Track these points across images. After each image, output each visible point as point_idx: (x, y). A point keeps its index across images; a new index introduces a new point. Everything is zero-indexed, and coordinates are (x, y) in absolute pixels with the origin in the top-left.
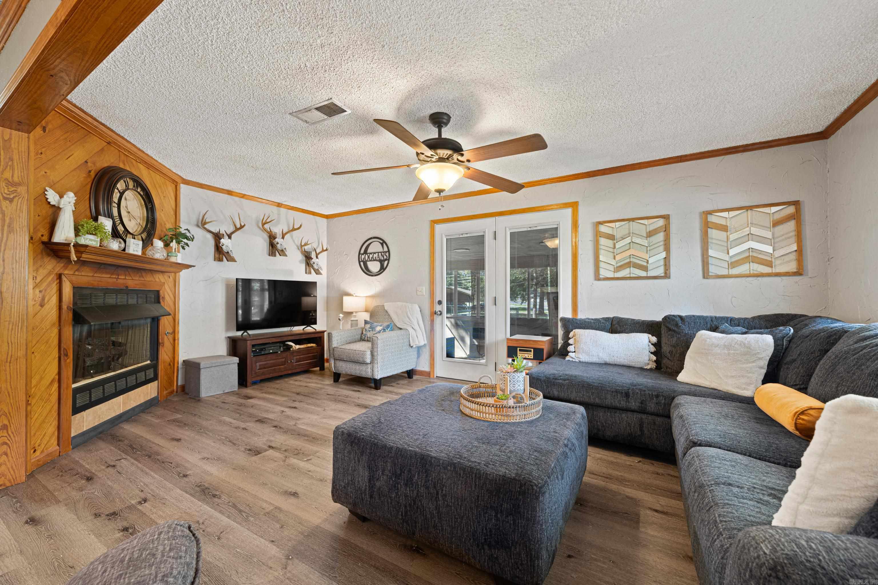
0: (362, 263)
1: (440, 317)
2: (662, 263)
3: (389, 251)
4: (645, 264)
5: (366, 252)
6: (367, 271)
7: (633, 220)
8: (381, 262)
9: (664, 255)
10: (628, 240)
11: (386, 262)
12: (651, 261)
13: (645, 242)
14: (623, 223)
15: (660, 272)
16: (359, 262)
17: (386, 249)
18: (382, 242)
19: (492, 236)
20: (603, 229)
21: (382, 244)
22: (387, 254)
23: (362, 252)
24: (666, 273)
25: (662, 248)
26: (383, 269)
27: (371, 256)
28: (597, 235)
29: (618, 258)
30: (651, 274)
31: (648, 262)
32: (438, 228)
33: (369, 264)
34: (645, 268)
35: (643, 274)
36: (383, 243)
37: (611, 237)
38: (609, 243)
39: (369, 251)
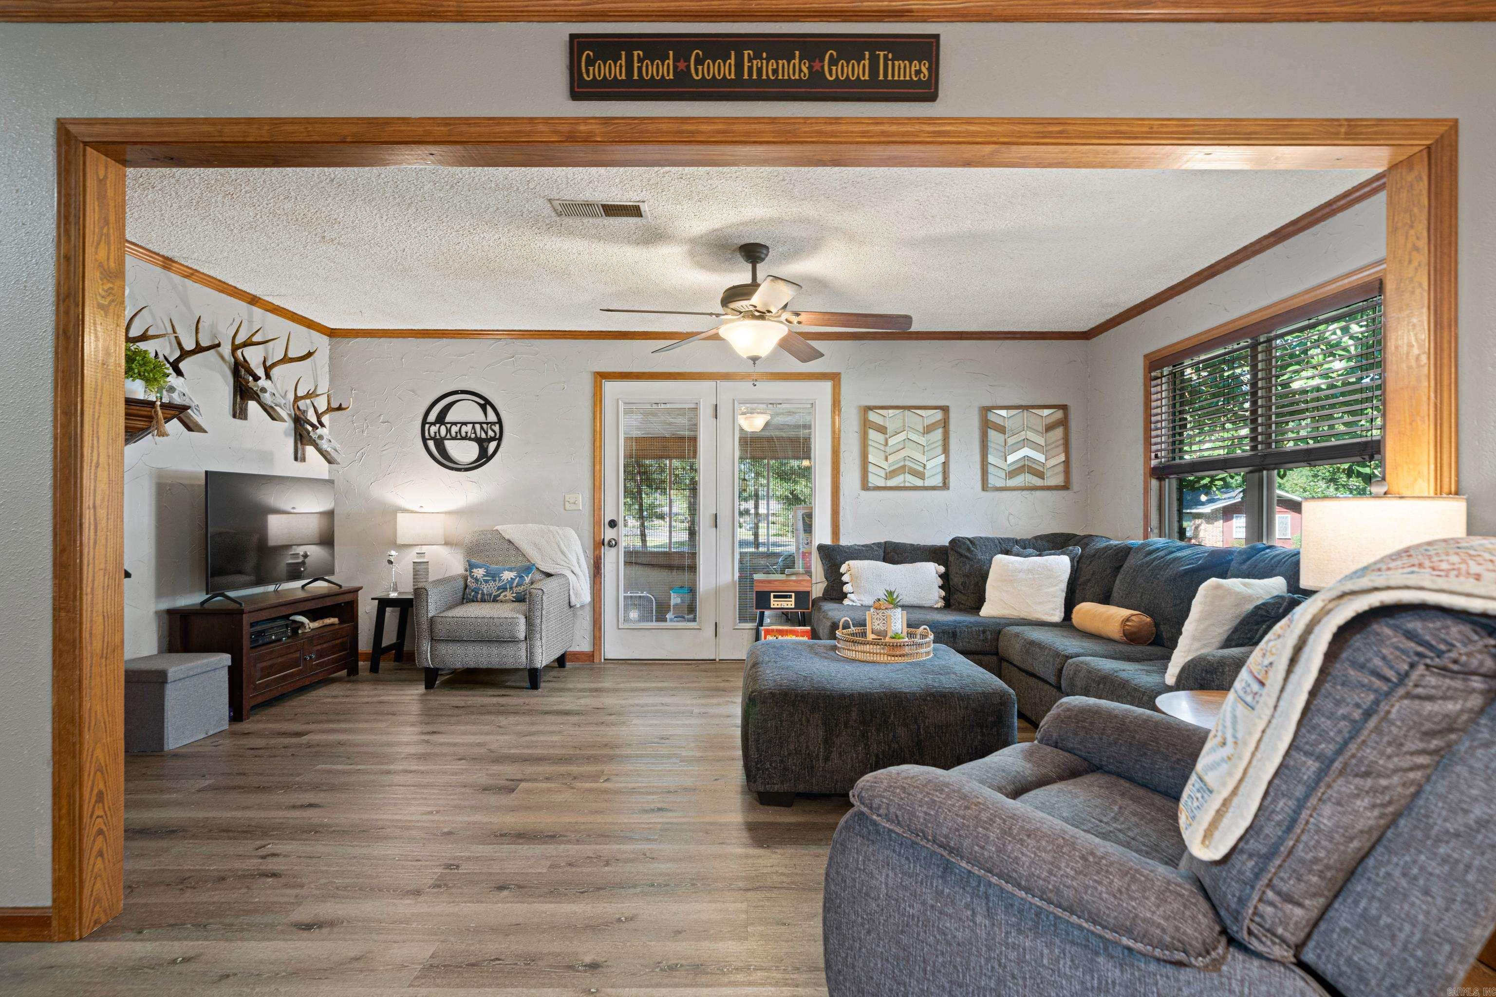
0: (431, 444)
1: (614, 550)
2: (940, 469)
3: (500, 422)
4: (921, 469)
5: (441, 419)
6: (445, 460)
7: (909, 408)
8: (482, 443)
9: (942, 458)
10: (902, 436)
11: (492, 446)
12: (929, 465)
13: (922, 440)
14: (897, 411)
15: (938, 481)
16: (424, 440)
17: (492, 417)
18: (482, 402)
19: (710, 411)
20: (873, 416)
21: (483, 408)
22: (497, 428)
23: (432, 417)
24: (944, 483)
25: (940, 450)
26: (484, 457)
27: (455, 429)
28: (866, 425)
29: (891, 459)
30: (928, 483)
31: (924, 467)
32: (610, 388)
33: (449, 445)
34: (921, 475)
35: (919, 482)
36: (485, 404)
37: (882, 430)
38: (880, 437)
39: (449, 418)
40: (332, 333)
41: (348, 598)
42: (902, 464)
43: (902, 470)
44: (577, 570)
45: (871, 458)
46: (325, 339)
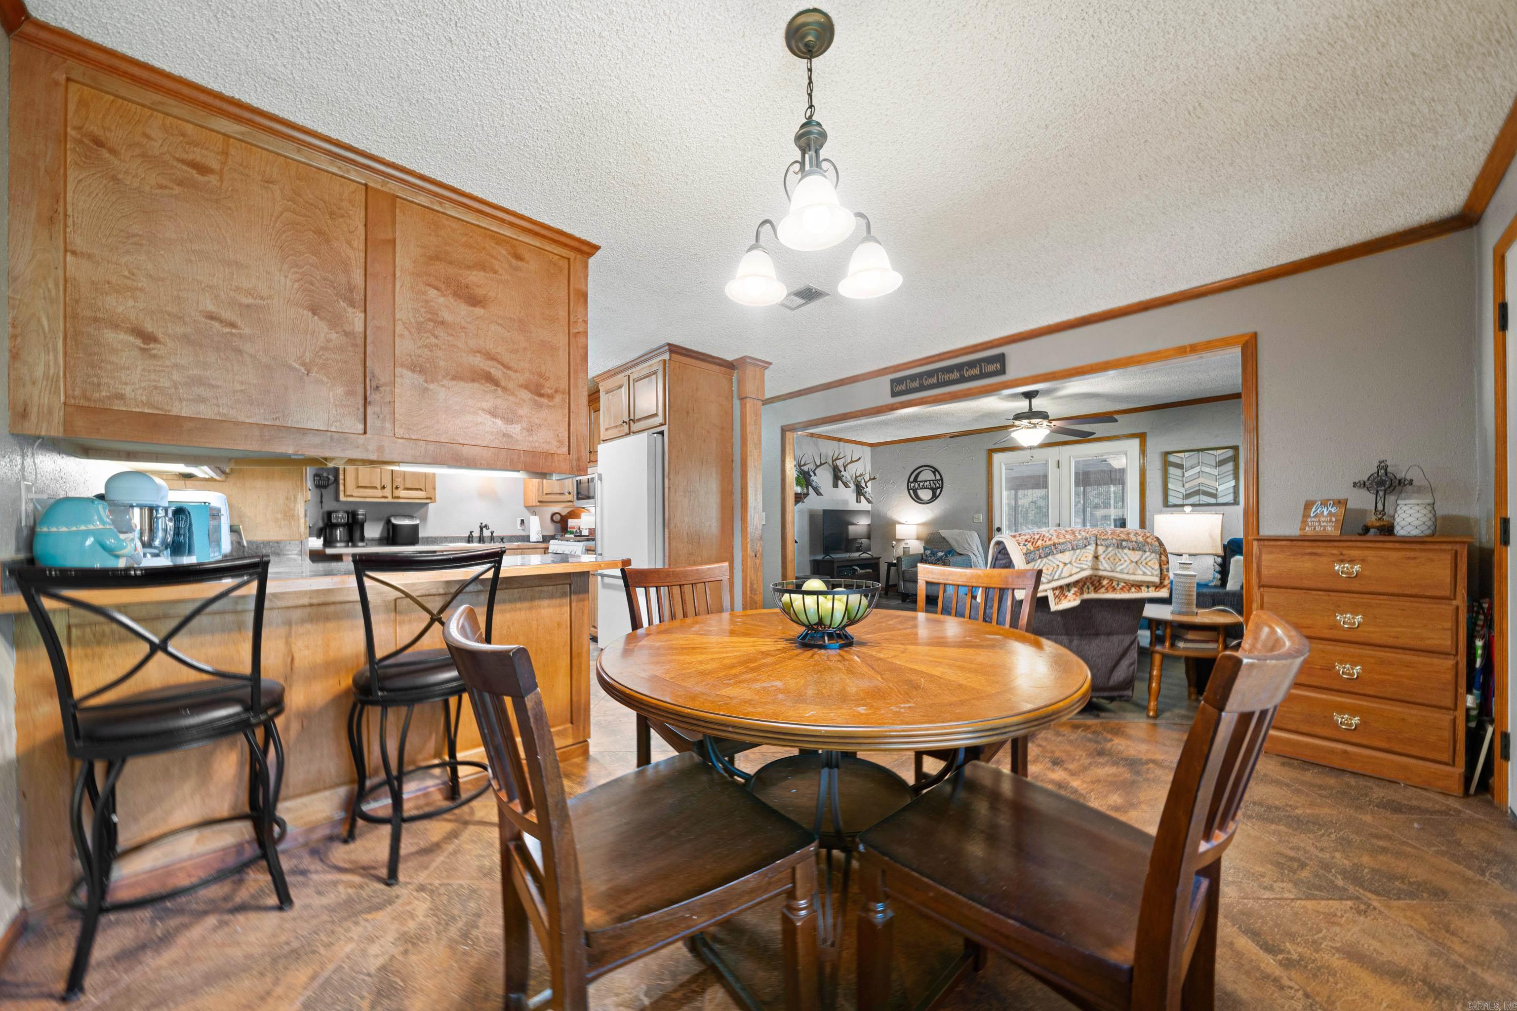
0: (911, 491)
2: (1232, 490)
3: (942, 479)
4: (1214, 492)
5: (915, 480)
6: (917, 499)
7: (1202, 450)
8: (934, 490)
9: (1233, 483)
10: (1197, 469)
11: (939, 491)
12: (1220, 488)
13: (1214, 472)
14: (1192, 453)
15: (1230, 498)
16: (909, 490)
17: (938, 477)
18: (933, 470)
19: (1055, 464)
20: (1172, 458)
21: (934, 473)
22: (940, 482)
23: (912, 479)
24: (1235, 500)
25: (1231, 477)
26: (935, 497)
27: (921, 484)
28: (1166, 464)
29: (1187, 486)
30: (1220, 501)
31: (1217, 490)
32: (997, 457)
33: (919, 492)
34: (1214, 496)
35: (1213, 501)
36: (935, 471)
37: (1180, 466)
38: (1178, 472)
39: (919, 479)
40: (872, 445)
41: (875, 561)
42: (1197, 488)
43: (1197, 493)
44: (976, 553)
45: (1170, 486)
46: (869, 448)
